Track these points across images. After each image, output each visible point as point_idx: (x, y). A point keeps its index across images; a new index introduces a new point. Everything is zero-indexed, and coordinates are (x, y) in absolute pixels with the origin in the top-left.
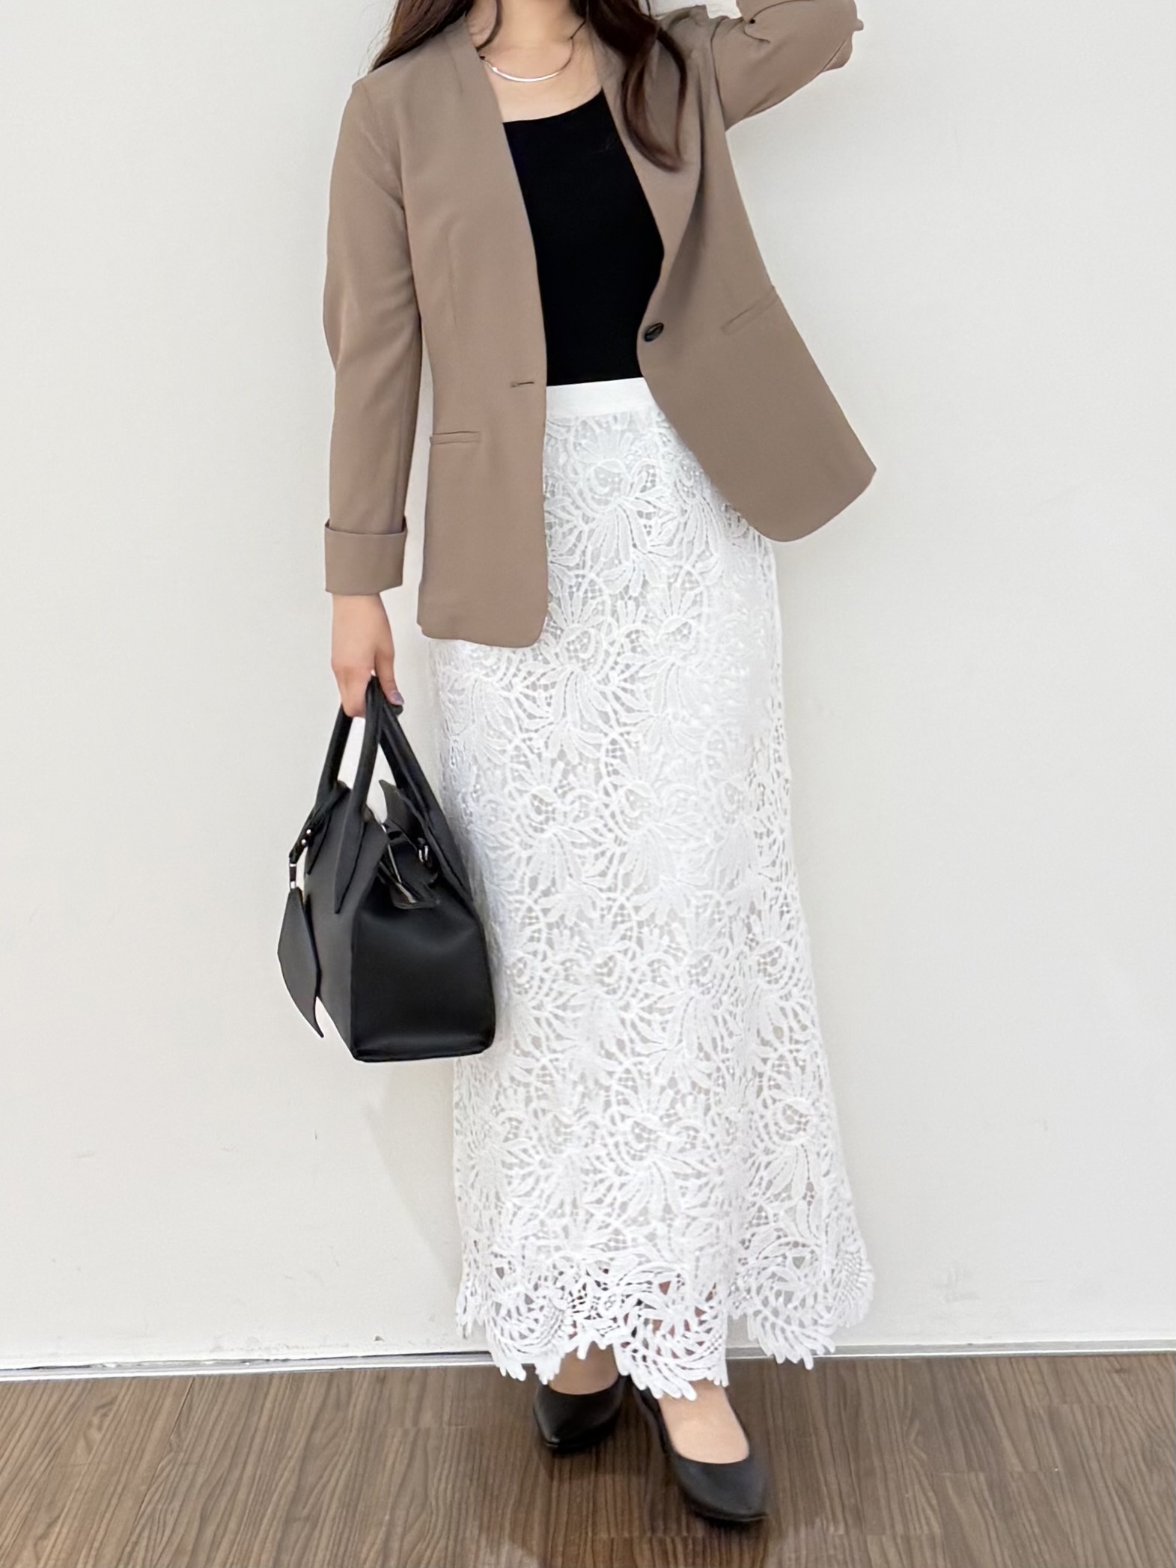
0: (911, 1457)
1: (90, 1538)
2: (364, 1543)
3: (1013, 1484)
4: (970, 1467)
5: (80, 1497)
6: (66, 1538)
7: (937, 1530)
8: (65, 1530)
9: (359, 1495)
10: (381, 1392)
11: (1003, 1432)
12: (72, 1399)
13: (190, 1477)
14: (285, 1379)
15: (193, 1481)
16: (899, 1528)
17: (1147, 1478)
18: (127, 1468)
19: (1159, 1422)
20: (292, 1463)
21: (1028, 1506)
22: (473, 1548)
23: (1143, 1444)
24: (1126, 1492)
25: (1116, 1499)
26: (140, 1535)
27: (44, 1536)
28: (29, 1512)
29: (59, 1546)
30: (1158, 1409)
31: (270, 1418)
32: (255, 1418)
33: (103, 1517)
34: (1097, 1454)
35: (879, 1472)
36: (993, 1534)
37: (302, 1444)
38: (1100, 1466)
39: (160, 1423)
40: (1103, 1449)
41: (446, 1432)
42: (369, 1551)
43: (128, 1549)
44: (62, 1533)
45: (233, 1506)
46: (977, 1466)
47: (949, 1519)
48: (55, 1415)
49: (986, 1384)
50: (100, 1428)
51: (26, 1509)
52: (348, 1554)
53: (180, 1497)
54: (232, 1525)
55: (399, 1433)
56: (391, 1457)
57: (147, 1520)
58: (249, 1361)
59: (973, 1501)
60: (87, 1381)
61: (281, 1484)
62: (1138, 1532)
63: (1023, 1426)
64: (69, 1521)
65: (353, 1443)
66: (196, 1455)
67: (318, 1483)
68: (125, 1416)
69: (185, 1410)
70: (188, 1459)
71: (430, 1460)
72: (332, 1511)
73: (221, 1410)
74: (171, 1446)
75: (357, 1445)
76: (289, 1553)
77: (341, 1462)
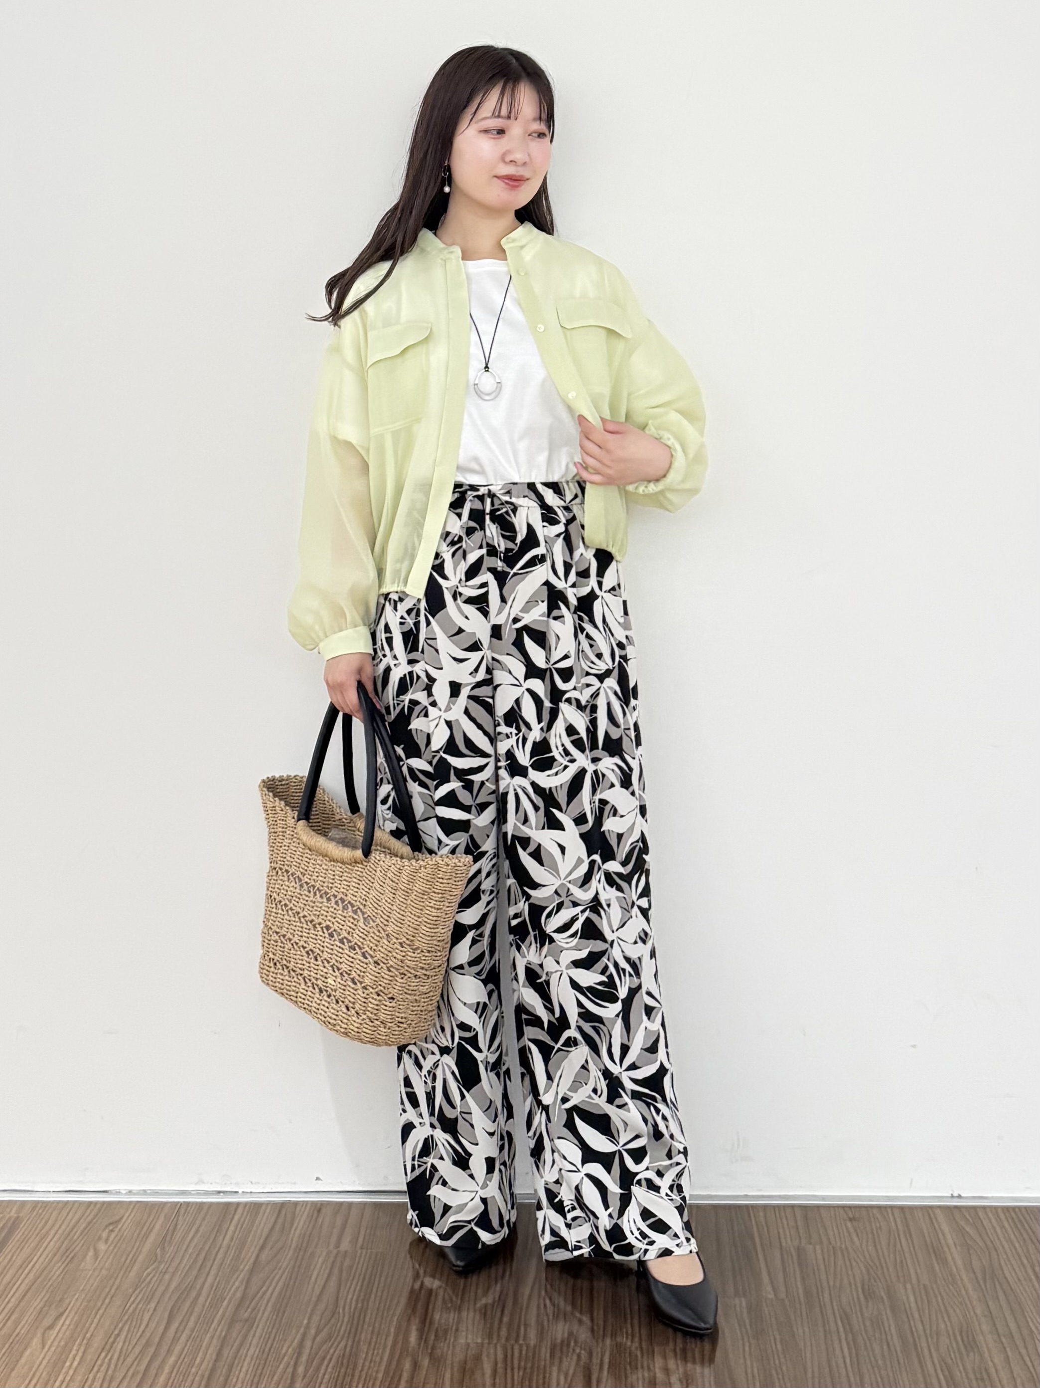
1: (84, 1331)
3: (766, 1309)
4: (736, 1293)
6: (67, 1330)
8: (67, 1322)
9: (288, 1303)
10: (316, 1220)
12: (91, 1216)
13: (166, 1283)
14: (247, 1207)
15: (168, 1285)
17: (864, 1308)
18: (122, 1273)
20: (242, 1275)
24: (847, 1316)
25: (839, 1321)
26: (121, 1329)
27: (51, 1327)
28: (44, 1306)
29: (60, 1335)
31: (232, 1239)
32: (221, 1238)
33: (96, 1314)
34: (829, 1286)
37: (252, 1260)
38: (830, 1295)
39: (151, 1239)
40: (835, 1283)
41: (358, 1255)
42: (289, 1347)
43: (111, 1340)
44: (65, 1325)
45: (194, 1308)
46: (741, 1292)
48: (75, 1229)
50: (107, 1241)
51: (42, 1303)
52: (272, 1350)
53: (156, 1300)
54: (191, 1324)
55: (324, 1254)
56: (315, 1273)
57: (128, 1318)
58: (224, 1192)
60: (104, 1203)
61: (232, 1291)
64: (71, 1315)
65: (290, 1261)
66: (174, 1265)
67: (258, 1293)
68: (125, 1233)
69: (171, 1228)
70: (167, 1269)
71: (344, 1274)
72: (266, 1314)
73: (197, 1231)
74: (156, 1256)
75: (292, 1262)
76: (230, 1347)
77: (279, 1275)
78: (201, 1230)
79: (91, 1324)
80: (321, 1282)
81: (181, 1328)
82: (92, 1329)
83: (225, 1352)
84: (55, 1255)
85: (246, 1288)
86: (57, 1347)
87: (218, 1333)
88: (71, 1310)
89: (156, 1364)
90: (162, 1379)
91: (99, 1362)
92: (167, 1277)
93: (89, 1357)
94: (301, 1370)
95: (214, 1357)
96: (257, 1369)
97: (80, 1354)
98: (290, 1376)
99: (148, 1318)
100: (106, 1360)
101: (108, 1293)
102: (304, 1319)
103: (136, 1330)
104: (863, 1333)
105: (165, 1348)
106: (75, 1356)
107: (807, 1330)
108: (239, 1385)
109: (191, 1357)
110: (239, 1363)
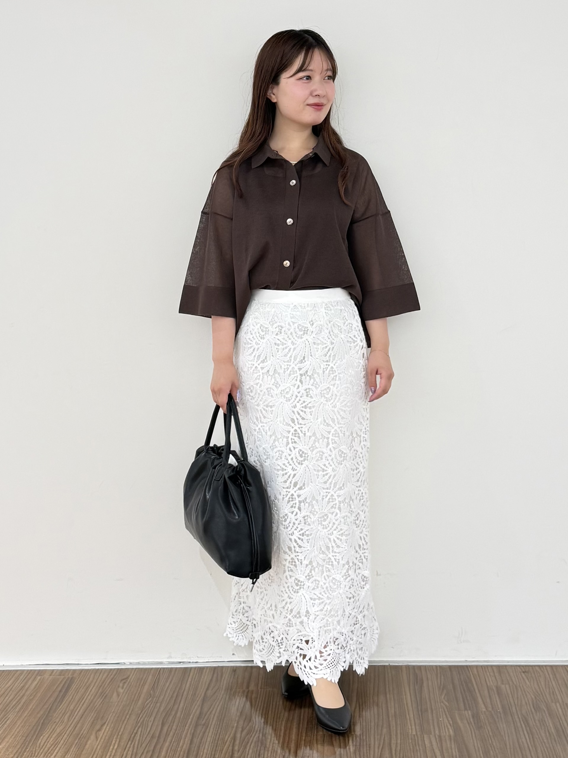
0: (442, 704)
1: (118, 731)
2: (226, 734)
3: (482, 716)
4: (466, 709)
5: (114, 715)
6: (108, 731)
7: (452, 733)
8: (108, 728)
9: (225, 715)
10: (234, 675)
11: (478, 695)
12: (112, 677)
13: (158, 708)
14: (196, 670)
15: (159, 708)
16: (437, 732)
17: (535, 714)
18: (134, 703)
19: (540, 693)
20: (199, 702)
21: (487, 724)
22: (269, 737)
23: (533, 701)
24: (526, 720)
25: (522, 722)
26: (137, 731)
27: (99, 730)
28: (94, 720)
29: (105, 734)
30: (539, 688)
31: (190, 686)
32: (184, 685)
33: (123, 723)
34: (515, 705)
35: (429, 711)
36: (474, 735)
37: (202, 696)
38: (516, 709)
39: (146, 687)
40: (518, 703)
41: (259, 691)
42: (229, 737)
43: (133, 736)
44: (106, 729)
45: (175, 718)
46: (468, 709)
47: (457, 729)
48: (104, 683)
49: (472, 675)
50: (123, 688)
51: (92, 720)
52: (220, 739)
53: (154, 715)
54: (174, 727)
55: (241, 691)
57: (141, 724)
58: (182, 662)
59: (466, 722)
60: (118, 669)
61: (194, 711)
62: (531, 736)
63: (486, 692)
64: (109, 725)
65: (223, 694)
66: (161, 699)
67: (208, 711)
68: (132, 684)
69: (157, 681)
70: (157, 701)
71: (253, 702)
72: (214, 722)
73: (171, 682)
74: (151, 695)
76: (197, 738)
77: (218, 703)
78: (173, 681)
79: (121, 728)
80: (241, 706)
81: (169, 729)
82: (122, 730)
83: (195, 740)
84: (96, 694)
85: (201, 709)
86: (104, 740)
87: (189, 731)
88: (109, 722)
89: (159, 747)
90: (163, 754)
91: (128, 746)
92: (158, 705)
93: (122, 744)
94: (236, 748)
95: (189, 742)
96: (213, 748)
97: (117, 742)
98: (231, 752)
99: (150, 725)
100: (132, 745)
101: (127, 714)
102: (234, 724)
103: (145, 730)
104: (535, 727)
105: (162, 739)
106: (115, 743)
107: (505, 726)
108: (204, 756)
109: (176, 743)
110: (203, 745)
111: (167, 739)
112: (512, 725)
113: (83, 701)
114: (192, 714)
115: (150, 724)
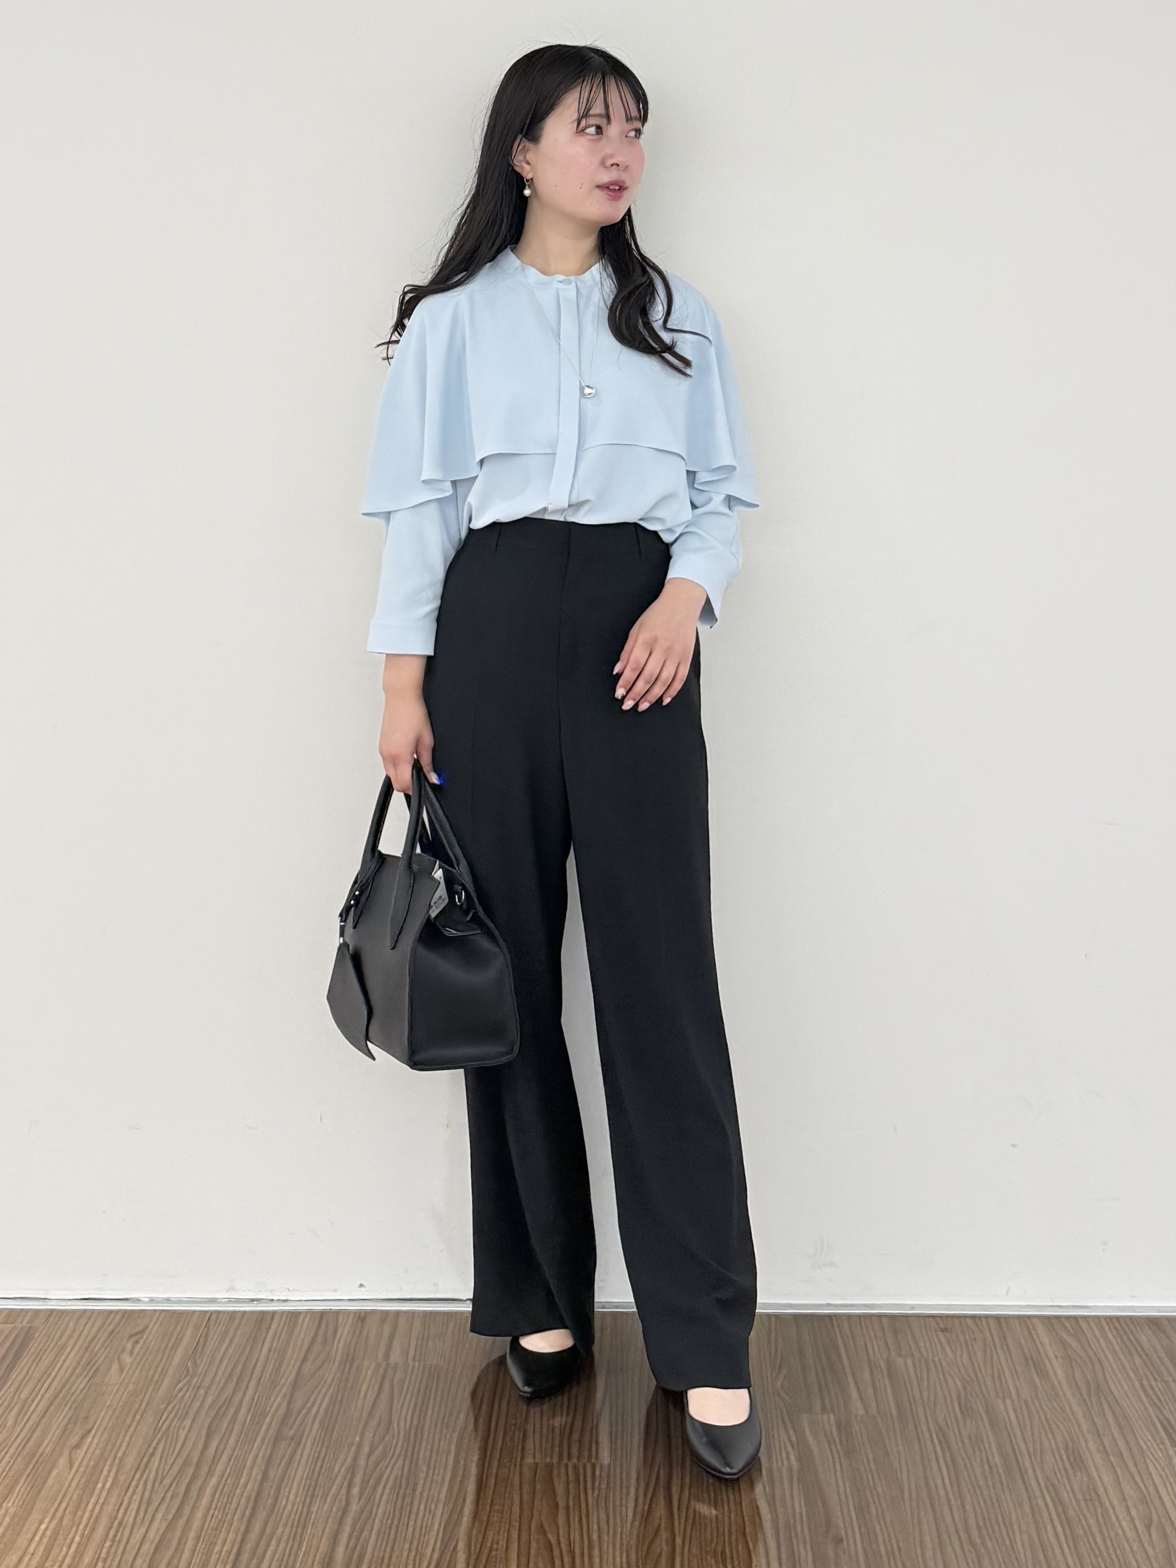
0: (776, 1397)
1: (115, 1449)
2: (336, 1462)
3: (856, 1425)
4: (824, 1409)
5: (110, 1412)
6: (95, 1449)
7: (795, 1464)
8: (95, 1441)
9: (337, 1417)
10: (360, 1332)
12: (112, 1326)
13: (201, 1399)
14: (283, 1318)
15: (204, 1399)
17: (961, 1425)
18: (151, 1388)
19: (973, 1376)
20: (285, 1388)
22: (425, 1469)
23: (959, 1397)
24: (944, 1435)
25: (936, 1441)
26: (155, 1448)
27: (77, 1446)
28: (67, 1424)
29: (89, 1456)
30: (973, 1367)
31: (270, 1351)
33: (126, 1433)
34: (923, 1402)
37: (294, 1373)
38: (925, 1413)
39: (180, 1351)
40: (928, 1398)
41: (411, 1365)
42: (341, 1468)
43: (145, 1459)
44: (93, 1444)
45: (234, 1423)
46: (829, 1411)
48: (95, 1341)
49: (840, 1337)
50: (131, 1353)
51: (65, 1421)
52: (323, 1470)
53: (191, 1415)
54: (232, 1442)
55: (373, 1366)
56: (364, 1388)
57: (163, 1435)
58: (257, 1300)
59: (823, 1438)
60: (125, 1311)
61: (273, 1408)
62: (952, 1473)
63: (867, 1374)
64: (100, 1433)
65: (335, 1373)
66: (208, 1379)
67: (304, 1407)
68: (152, 1344)
69: (202, 1340)
70: (201, 1383)
71: (396, 1390)
72: (314, 1432)
73: (231, 1341)
74: (188, 1370)
75: (338, 1375)
76: (275, 1467)
77: (324, 1390)
78: (236, 1341)
79: (122, 1442)
80: (370, 1398)
81: (222, 1447)
82: (123, 1448)
83: (272, 1473)
84: (75, 1369)
85: (289, 1404)
86: (87, 1467)
87: (262, 1452)
88: (99, 1426)
89: (196, 1485)
90: (205, 1501)
91: (134, 1483)
92: (202, 1392)
93: (122, 1478)
94: (355, 1491)
95: (260, 1477)
96: (308, 1490)
97: (112, 1474)
98: (344, 1497)
99: (183, 1437)
100: (142, 1482)
101: (138, 1410)
102: (355, 1437)
103: (172, 1449)
104: (962, 1451)
105: (205, 1469)
106: (107, 1476)
107: (901, 1448)
108: (289, 1508)
109: (233, 1479)
110: (287, 1483)
111: (215, 1470)
112: (916, 1447)
113: (49, 1381)
114: (269, 1415)
115: (182, 1435)
